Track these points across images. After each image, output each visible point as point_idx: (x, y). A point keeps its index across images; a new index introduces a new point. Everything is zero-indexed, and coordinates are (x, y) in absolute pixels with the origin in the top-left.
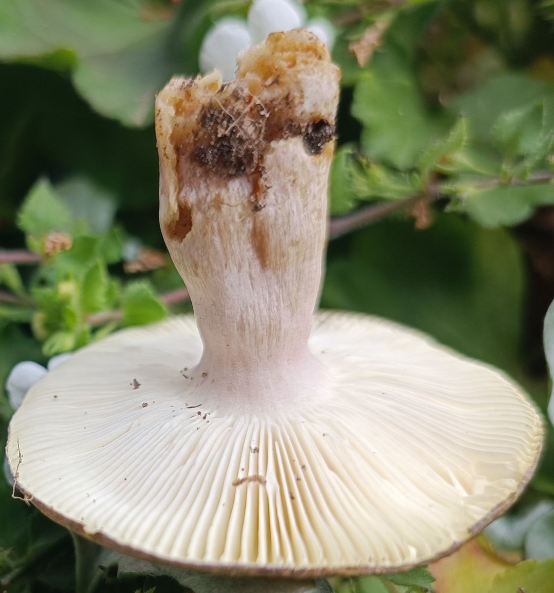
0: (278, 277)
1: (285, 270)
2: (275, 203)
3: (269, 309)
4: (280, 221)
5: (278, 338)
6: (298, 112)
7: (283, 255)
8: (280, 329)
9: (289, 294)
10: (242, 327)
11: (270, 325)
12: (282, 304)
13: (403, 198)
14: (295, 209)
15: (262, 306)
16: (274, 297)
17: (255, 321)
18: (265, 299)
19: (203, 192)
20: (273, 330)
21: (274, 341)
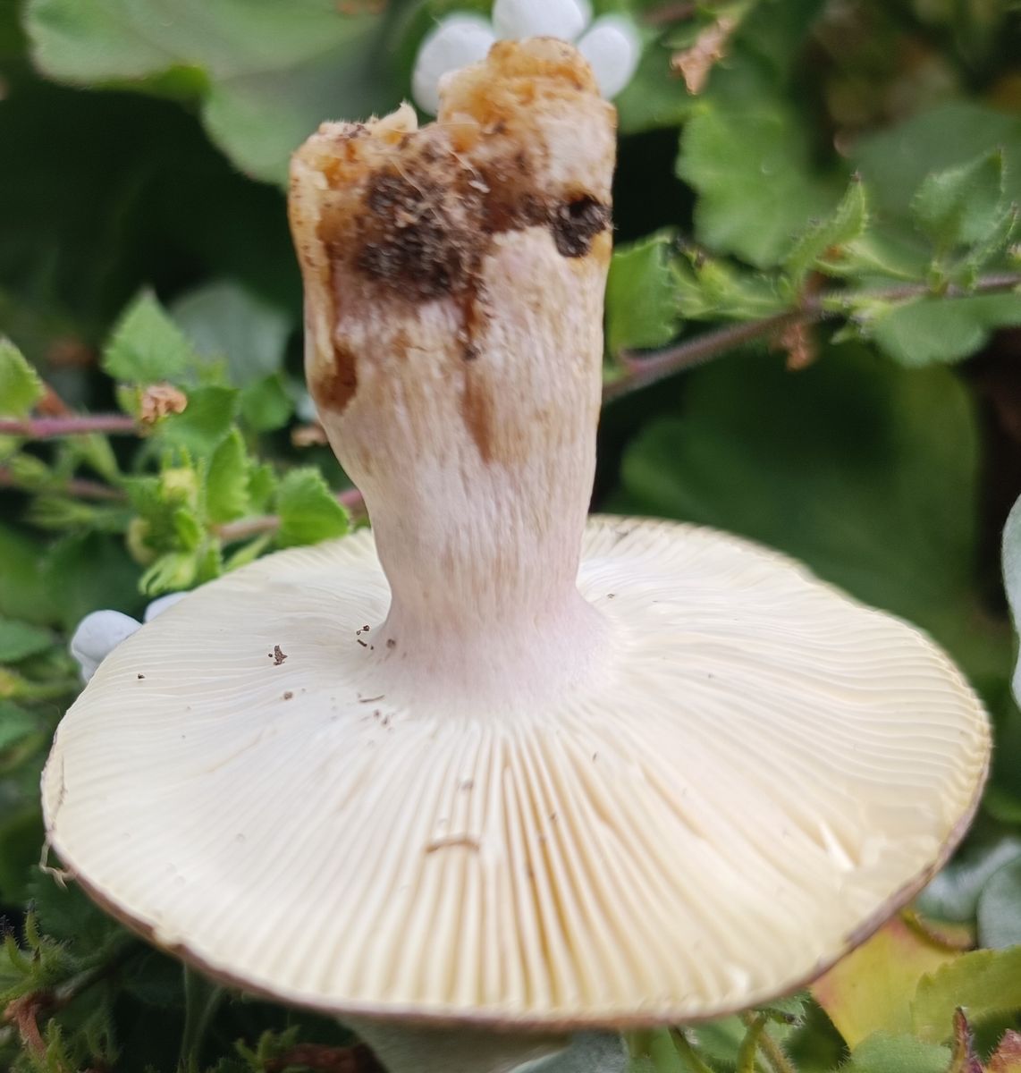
0: (512, 475)
1: (525, 460)
2: (504, 343)
3: (497, 532)
4: (513, 375)
5: (514, 582)
6: (540, 182)
7: (519, 436)
8: (517, 567)
9: (533, 505)
10: (448, 563)
11: (499, 562)
12: (521, 523)
13: (764, 316)
14: (539, 353)
15: (485, 525)
16: (506, 510)
17: (472, 554)
18: (489, 516)
19: (375, 326)
20: (504, 569)
21: (507, 588)
